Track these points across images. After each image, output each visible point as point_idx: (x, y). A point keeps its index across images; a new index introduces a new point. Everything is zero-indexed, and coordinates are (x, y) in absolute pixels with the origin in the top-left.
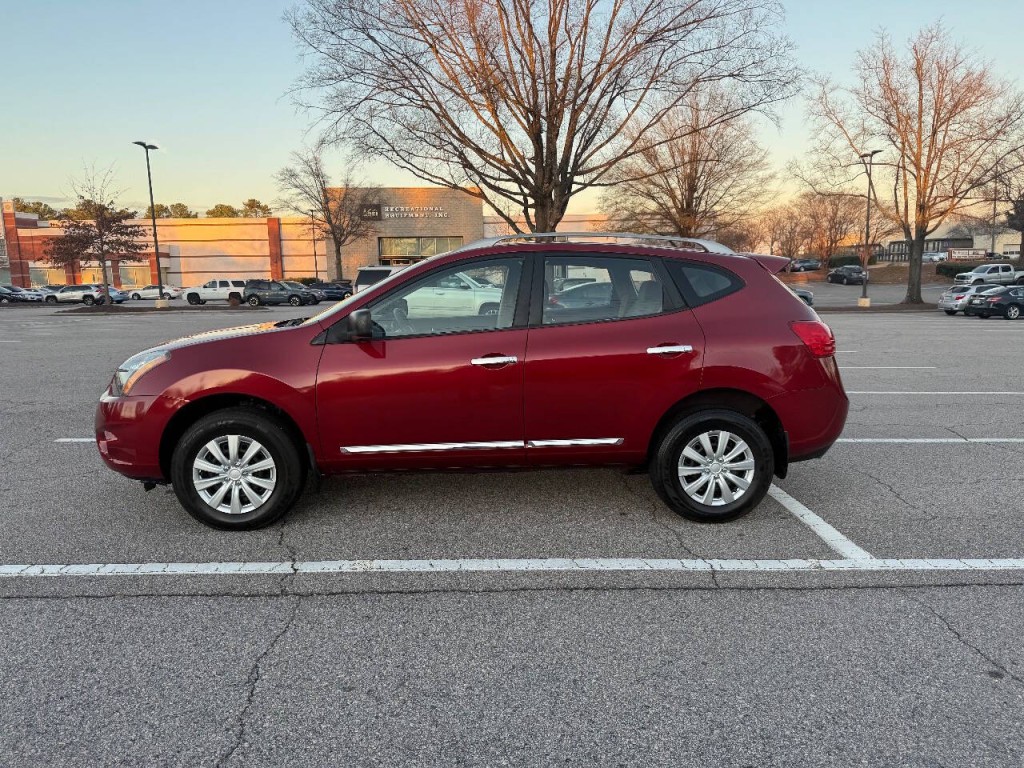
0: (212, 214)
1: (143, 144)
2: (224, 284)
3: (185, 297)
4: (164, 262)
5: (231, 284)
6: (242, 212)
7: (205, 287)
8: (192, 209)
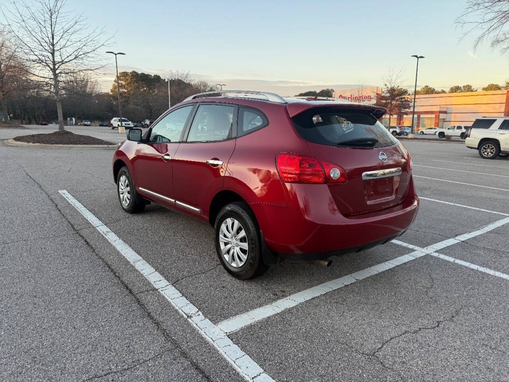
0: (485, 89)
1: (416, 56)
2: (459, 128)
3: (437, 134)
4: (442, 116)
5: (463, 128)
6: (504, 87)
7: (448, 129)
8: (474, 87)
